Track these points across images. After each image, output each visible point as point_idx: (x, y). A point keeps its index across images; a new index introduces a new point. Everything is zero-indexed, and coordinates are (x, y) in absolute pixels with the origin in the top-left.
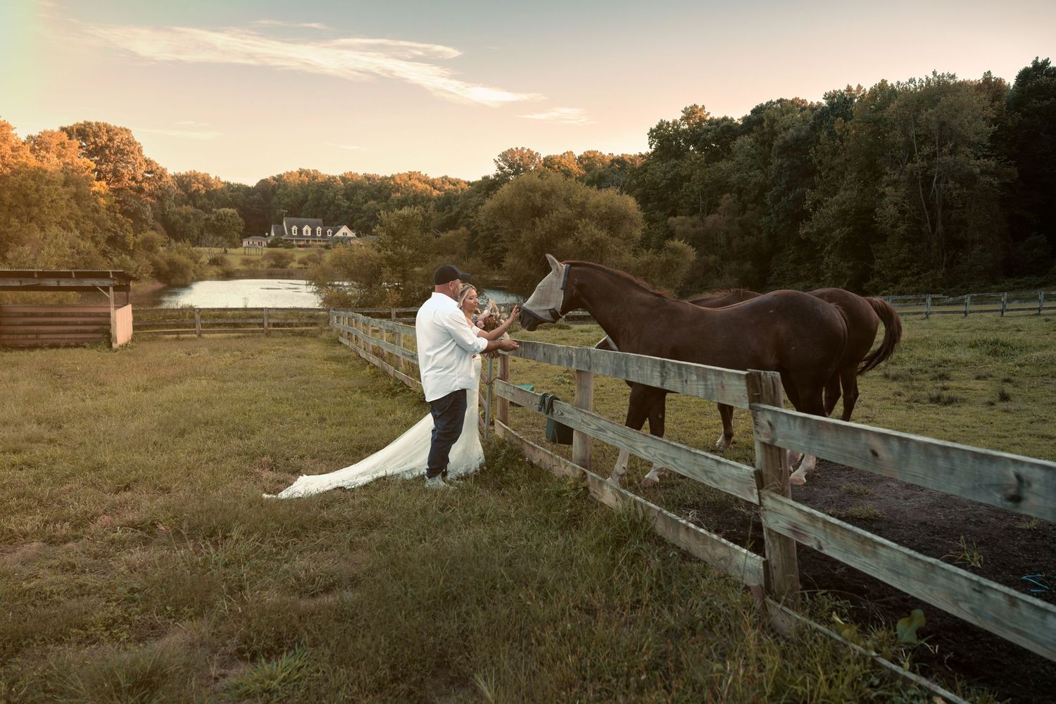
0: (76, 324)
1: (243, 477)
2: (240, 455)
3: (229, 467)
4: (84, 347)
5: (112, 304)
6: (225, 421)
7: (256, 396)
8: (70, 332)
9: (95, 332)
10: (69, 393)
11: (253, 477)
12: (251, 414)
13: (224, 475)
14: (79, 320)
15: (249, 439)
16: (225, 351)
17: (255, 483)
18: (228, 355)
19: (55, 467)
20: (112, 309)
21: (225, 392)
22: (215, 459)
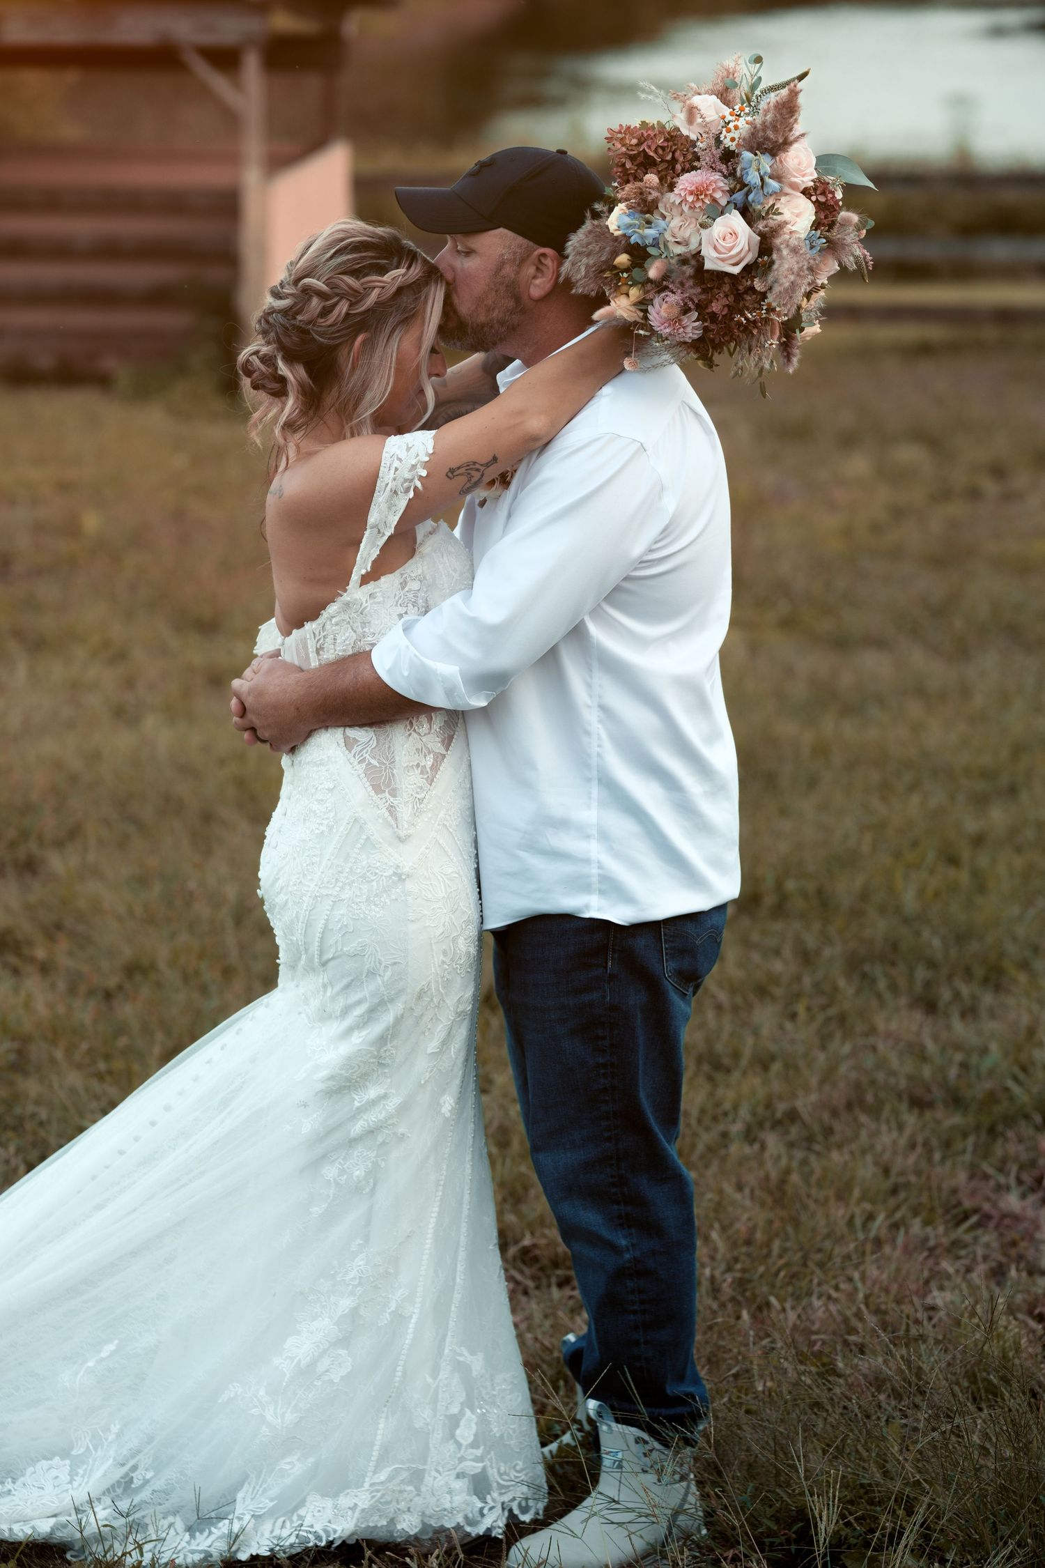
0: (61, 251)
1: (938, 1233)
2: (919, 1103)
3: (867, 1171)
4: (103, 382)
5: (254, 146)
6: (846, 888)
7: (1018, 750)
8: (35, 297)
9: (158, 297)
10: (57, 671)
11: (988, 1237)
12: (983, 861)
13: (839, 1213)
14: (81, 228)
15: (970, 1012)
16: (848, 441)
17: (998, 1273)
18: (858, 465)
19: (31, 1087)
20: (251, 177)
21: (848, 710)
22: (793, 1116)
